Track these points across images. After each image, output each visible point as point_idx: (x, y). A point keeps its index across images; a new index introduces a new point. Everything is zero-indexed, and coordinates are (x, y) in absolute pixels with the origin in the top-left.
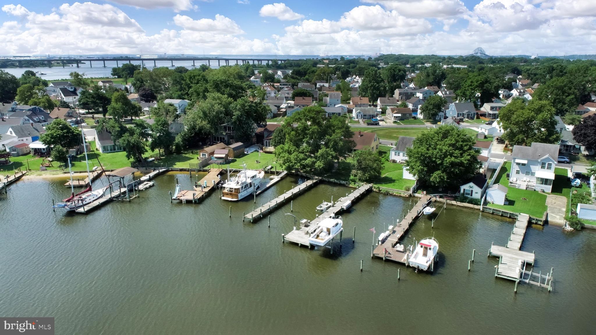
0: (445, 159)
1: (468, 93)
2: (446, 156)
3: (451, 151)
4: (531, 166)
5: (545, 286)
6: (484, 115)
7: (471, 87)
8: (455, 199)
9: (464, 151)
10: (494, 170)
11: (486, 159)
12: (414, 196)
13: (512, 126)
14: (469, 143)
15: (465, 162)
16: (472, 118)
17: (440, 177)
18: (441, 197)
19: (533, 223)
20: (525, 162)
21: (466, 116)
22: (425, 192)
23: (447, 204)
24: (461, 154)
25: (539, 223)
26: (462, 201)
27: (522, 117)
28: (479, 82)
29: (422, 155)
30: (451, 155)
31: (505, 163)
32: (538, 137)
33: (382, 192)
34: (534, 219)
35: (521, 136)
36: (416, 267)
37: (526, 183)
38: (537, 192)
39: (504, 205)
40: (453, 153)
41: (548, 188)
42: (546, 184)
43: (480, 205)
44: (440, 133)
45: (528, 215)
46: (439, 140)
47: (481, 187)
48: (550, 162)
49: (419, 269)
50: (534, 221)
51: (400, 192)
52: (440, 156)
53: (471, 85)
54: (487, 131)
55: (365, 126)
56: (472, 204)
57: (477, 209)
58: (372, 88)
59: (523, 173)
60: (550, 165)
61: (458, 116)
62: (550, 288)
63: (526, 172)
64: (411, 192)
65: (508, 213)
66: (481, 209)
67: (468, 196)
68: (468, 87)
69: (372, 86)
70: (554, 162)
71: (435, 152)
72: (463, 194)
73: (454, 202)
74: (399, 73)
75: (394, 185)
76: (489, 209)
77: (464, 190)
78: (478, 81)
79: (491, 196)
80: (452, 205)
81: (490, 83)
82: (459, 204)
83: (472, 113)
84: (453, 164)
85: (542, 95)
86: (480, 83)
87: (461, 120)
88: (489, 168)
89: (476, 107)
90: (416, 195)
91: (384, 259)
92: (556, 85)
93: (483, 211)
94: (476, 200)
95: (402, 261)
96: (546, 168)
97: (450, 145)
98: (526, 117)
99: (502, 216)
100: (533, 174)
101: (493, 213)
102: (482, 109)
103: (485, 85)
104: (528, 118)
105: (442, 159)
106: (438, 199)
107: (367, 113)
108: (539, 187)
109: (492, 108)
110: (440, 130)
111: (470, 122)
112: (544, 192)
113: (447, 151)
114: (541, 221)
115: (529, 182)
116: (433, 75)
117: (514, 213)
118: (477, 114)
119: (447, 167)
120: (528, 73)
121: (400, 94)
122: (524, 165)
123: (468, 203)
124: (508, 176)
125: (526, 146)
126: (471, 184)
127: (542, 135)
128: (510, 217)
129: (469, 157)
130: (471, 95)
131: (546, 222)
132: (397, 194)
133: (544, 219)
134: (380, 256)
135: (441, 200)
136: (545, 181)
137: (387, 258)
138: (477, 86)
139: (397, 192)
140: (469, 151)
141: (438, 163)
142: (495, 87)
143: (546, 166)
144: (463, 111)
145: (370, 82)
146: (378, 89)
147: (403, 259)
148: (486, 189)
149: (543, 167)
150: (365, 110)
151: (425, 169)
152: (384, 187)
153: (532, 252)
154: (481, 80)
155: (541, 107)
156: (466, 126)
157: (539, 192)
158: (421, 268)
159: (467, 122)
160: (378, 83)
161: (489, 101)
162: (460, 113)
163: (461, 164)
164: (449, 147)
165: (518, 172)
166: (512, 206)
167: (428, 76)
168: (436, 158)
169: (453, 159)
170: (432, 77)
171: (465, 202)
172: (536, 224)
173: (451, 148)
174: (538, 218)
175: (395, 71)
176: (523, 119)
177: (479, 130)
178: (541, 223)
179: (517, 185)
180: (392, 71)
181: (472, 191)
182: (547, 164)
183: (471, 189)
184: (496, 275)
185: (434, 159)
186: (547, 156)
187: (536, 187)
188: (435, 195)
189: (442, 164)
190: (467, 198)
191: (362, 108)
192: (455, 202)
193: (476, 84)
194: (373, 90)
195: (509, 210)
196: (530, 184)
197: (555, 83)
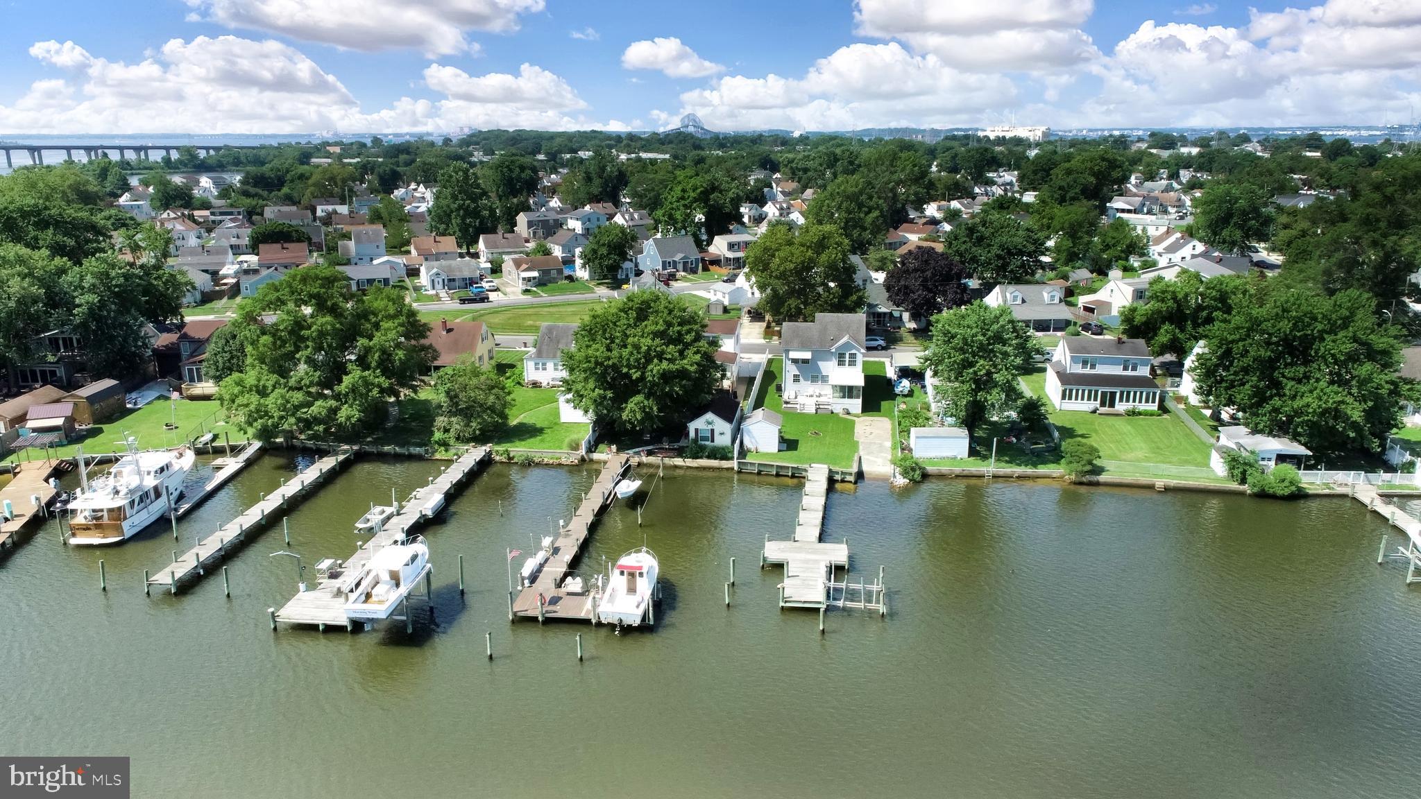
0: (650, 367)
1: (678, 216)
2: (649, 360)
3: (658, 349)
4: (820, 363)
5: (873, 606)
6: (716, 262)
7: (683, 202)
8: (680, 453)
9: (687, 346)
10: (751, 380)
11: (732, 358)
12: (591, 460)
13: (774, 282)
14: (695, 327)
15: (692, 369)
16: (694, 271)
17: (643, 409)
18: (650, 453)
19: (837, 481)
20: (807, 355)
21: (680, 267)
22: (614, 448)
23: (665, 467)
24: (681, 353)
25: (848, 478)
26: (695, 457)
27: (791, 261)
28: (699, 191)
29: (597, 363)
30: (660, 356)
31: (770, 362)
32: (826, 302)
33: (515, 460)
34: (837, 473)
35: (793, 302)
36: (616, 622)
37: (814, 399)
38: (837, 414)
39: (779, 451)
40: (663, 352)
41: (856, 404)
42: (850, 397)
43: (732, 458)
44: (631, 309)
45: (826, 466)
46: (629, 325)
47: (730, 420)
48: (853, 351)
49: (622, 627)
50: (838, 477)
51: (558, 455)
52: (637, 360)
53: (683, 198)
54: (727, 296)
55: (456, 305)
56: (716, 459)
57: (728, 469)
58: (462, 212)
59: (806, 379)
60: (853, 356)
61: (664, 268)
62: (882, 608)
63: (813, 377)
64: (583, 451)
65: (788, 468)
66: (736, 468)
67: (707, 443)
68: (678, 201)
69: (460, 207)
70: (859, 351)
71: (625, 352)
72: (696, 440)
73: (678, 461)
74: (523, 175)
75: (542, 441)
76: (752, 464)
77: (697, 430)
78: (697, 189)
79: (752, 437)
80: (676, 467)
81: (721, 192)
82: (690, 462)
83: (693, 258)
84: (666, 377)
85: (822, 214)
86: (701, 192)
87: (672, 277)
88: (741, 375)
89: (698, 243)
90: (596, 456)
91: (540, 619)
92: (844, 191)
93: (739, 472)
94: (723, 449)
95: (583, 615)
96: (847, 363)
97: (656, 335)
98: (799, 261)
99: (778, 475)
100: (825, 379)
101: (759, 473)
102: (712, 249)
103: (712, 196)
104: (803, 262)
105: (642, 367)
106: (645, 459)
107: (457, 275)
108: (840, 405)
109: (731, 246)
110: (631, 304)
111: (691, 280)
112: (848, 413)
113: (649, 348)
114: (851, 474)
115: (820, 396)
116: (600, 177)
117: (800, 466)
118: (703, 260)
119: (654, 384)
120: (791, 168)
121: (530, 224)
122: (805, 361)
123: (709, 457)
124: (779, 389)
125: (805, 321)
126: (710, 416)
127: (831, 296)
128: (793, 476)
129: (698, 357)
130: (684, 221)
131: (860, 475)
132: (551, 462)
133: (855, 469)
134: (530, 613)
135: (651, 459)
136: (848, 392)
137: (548, 615)
138: (695, 200)
139: (550, 455)
140: (696, 345)
141: (634, 377)
142: (732, 199)
143: (847, 359)
144: (674, 256)
145: (455, 197)
146: (476, 214)
147: (584, 610)
148: (739, 423)
149: (841, 363)
150: (450, 268)
151: (610, 394)
152: (519, 449)
153: (842, 542)
154: (702, 186)
155: (824, 238)
156: (683, 289)
157: (841, 415)
158: (627, 621)
159: (684, 279)
160: (474, 200)
161: (725, 231)
162: (668, 260)
163: (683, 374)
164: (653, 340)
165: (796, 379)
166: (795, 452)
167: (588, 179)
168: (629, 366)
169: (665, 365)
170: (597, 181)
171: (701, 458)
172: (843, 481)
173: (658, 341)
174: (845, 470)
175: (511, 170)
176: (792, 266)
177: (712, 297)
178: (852, 479)
179: (798, 406)
180: (505, 170)
181: (712, 431)
182: (847, 356)
183: (710, 427)
184: (782, 604)
185: (625, 370)
186: (845, 339)
187: (834, 406)
188: (637, 450)
189: (642, 378)
190: (703, 448)
191: (443, 262)
192: (681, 459)
193: (692, 195)
194: (463, 219)
195: (789, 461)
196: (821, 400)
197: (842, 188)
